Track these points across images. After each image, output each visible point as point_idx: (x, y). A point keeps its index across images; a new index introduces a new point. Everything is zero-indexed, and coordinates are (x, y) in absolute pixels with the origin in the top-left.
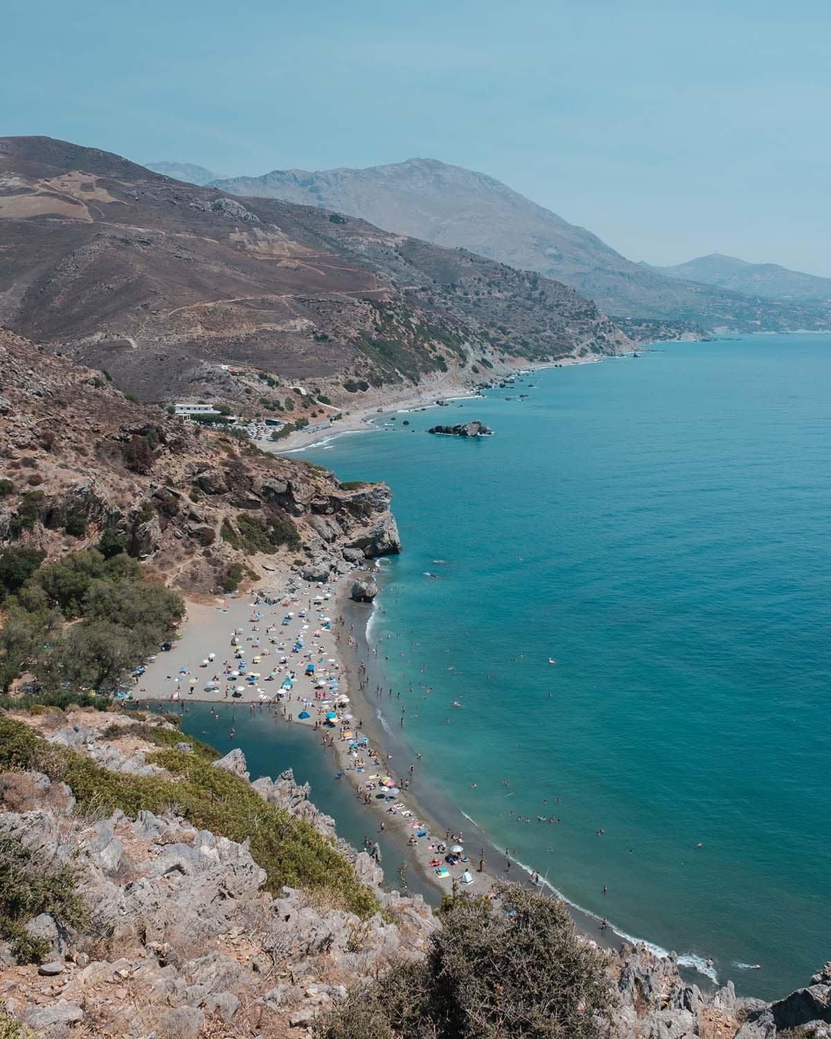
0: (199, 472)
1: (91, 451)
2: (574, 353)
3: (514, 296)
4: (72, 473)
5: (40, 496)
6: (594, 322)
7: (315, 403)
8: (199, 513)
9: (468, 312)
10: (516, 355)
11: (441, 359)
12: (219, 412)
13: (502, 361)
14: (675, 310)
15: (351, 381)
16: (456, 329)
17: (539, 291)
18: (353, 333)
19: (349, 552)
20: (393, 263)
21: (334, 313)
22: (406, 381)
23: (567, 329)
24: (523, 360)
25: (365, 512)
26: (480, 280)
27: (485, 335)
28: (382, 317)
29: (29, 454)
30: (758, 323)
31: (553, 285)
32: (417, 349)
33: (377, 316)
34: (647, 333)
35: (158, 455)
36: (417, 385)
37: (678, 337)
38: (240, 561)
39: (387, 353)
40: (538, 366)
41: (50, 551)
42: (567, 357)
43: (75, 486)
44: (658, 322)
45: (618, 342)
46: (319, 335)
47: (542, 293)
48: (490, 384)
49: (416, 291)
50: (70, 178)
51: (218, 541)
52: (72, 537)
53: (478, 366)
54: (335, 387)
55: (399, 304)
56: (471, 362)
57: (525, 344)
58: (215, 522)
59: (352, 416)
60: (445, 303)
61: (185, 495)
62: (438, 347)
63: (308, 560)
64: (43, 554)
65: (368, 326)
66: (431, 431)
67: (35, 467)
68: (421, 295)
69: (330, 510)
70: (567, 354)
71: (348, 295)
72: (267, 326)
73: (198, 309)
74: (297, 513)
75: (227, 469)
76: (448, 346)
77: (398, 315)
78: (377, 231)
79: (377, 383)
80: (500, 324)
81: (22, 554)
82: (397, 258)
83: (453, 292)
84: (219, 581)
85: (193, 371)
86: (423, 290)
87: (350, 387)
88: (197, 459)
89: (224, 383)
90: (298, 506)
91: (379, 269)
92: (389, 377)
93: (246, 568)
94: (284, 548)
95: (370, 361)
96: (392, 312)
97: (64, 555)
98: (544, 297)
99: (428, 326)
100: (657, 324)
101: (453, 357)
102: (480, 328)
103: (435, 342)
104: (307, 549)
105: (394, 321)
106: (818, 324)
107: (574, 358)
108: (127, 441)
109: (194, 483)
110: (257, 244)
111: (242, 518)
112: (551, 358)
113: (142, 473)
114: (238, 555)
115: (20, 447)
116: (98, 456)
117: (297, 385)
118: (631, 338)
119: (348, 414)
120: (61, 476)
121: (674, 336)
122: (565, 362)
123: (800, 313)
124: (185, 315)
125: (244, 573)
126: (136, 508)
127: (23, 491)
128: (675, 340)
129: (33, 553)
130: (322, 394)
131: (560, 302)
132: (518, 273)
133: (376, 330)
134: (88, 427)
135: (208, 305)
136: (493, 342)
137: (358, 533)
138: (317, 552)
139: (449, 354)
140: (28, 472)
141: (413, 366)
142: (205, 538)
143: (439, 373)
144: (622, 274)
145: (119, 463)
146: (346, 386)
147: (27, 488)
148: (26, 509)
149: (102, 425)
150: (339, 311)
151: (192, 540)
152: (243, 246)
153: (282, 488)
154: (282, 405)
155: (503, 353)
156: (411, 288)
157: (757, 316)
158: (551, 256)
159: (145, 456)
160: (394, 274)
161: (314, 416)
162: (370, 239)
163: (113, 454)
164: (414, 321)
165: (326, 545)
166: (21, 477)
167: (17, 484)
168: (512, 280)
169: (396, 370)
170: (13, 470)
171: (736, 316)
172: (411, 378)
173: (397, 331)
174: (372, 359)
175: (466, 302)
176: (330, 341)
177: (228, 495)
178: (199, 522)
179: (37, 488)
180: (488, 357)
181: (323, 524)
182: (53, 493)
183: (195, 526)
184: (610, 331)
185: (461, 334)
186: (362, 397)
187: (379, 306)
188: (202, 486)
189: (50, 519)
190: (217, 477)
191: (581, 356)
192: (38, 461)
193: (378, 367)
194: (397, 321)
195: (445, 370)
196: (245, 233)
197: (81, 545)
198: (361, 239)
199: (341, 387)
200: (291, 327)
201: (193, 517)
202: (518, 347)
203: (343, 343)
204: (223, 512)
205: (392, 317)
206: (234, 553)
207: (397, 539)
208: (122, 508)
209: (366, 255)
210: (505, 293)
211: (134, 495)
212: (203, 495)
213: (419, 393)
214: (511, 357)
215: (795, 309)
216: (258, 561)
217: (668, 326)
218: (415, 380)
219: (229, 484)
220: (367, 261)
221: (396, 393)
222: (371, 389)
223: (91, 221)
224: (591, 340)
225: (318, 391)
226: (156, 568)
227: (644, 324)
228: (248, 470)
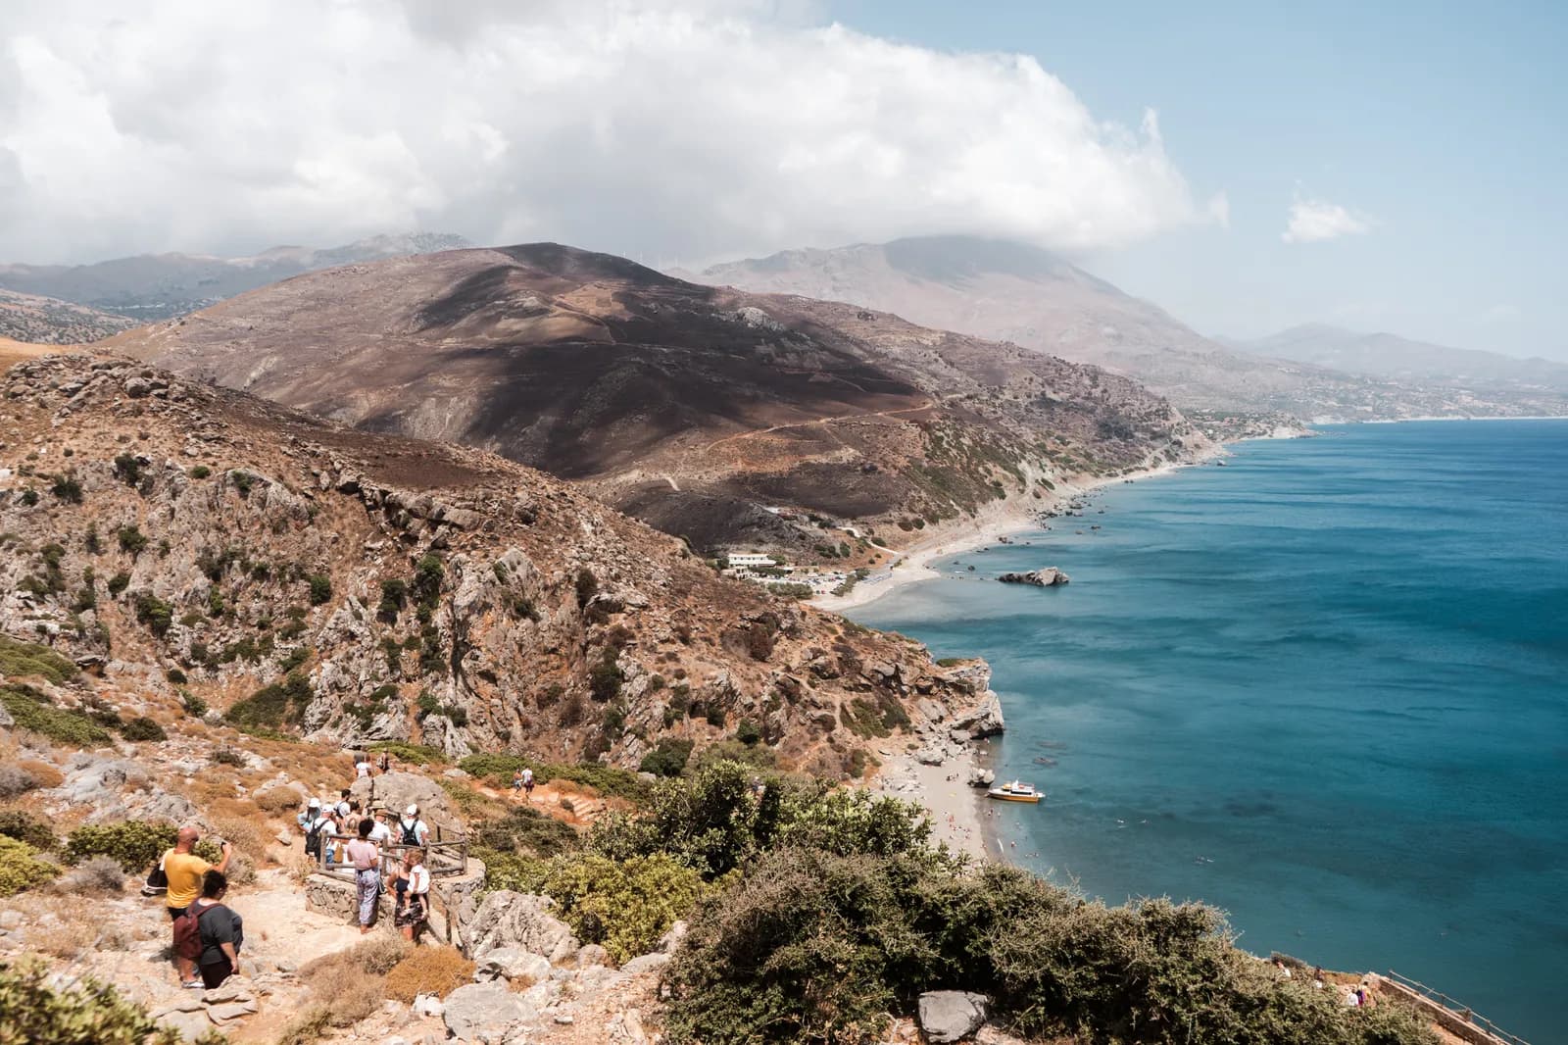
0: (815, 658)
1: (717, 641)
2: (1147, 463)
3: (1072, 397)
4: (709, 665)
5: (685, 690)
6: (1167, 423)
7: (870, 547)
8: (818, 699)
9: (1021, 420)
10: (1078, 469)
11: (998, 484)
12: (774, 562)
13: (1065, 480)
14: (1264, 396)
15: (905, 519)
16: (1012, 446)
17: (1101, 388)
18: (903, 462)
19: (956, 734)
20: (932, 367)
21: (880, 438)
22: (963, 514)
23: (1136, 434)
24: (1085, 475)
25: (969, 693)
26: (1031, 380)
27: (1042, 447)
28: (932, 441)
29: (671, 648)
30: (1370, 409)
31: (1116, 381)
32: (971, 474)
33: (927, 441)
34: (1232, 430)
35: (776, 641)
36: (974, 517)
37: (1269, 432)
38: (860, 747)
39: (941, 481)
40: (1104, 482)
41: (697, 740)
42: (1138, 469)
43: (716, 678)
44: (1242, 415)
45: (1197, 446)
46: (867, 467)
47: (1105, 391)
48: (1054, 511)
49: (961, 400)
50: (585, 293)
51: (839, 727)
52: (713, 727)
53: (1039, 488)
54: (888, 526)
55: (948, 423)
56: (1031, 486)
57: (1088, 456)
58: (833, 707)
59: (911, 560)
60: (995, 412)
61: (803, 681)
62: (993, 470)
63: (920, 744)
64: (691, 744)
65: (919, 452)
66: (1002, 580)
67: (678, 660)
68: (966, 405)
69: (935, 689)
70: (1137, 465)
71: (892, 415)
72: (812, 458)
73: (737, 442)
74: (904, 695)
75: (840, 654)
76: (1005, 469)
77: (948, 435)
78: (911, 328)
79: (933, 520)
80: (1059, 433)
81: (675, 743)
82: (936, 360)
83: (1001, 396)
84: (845, 767)
85: (742, 516)
86: (969, 397)
87: (905, 525)
88: (810, 644)
89: (776, 529)
90: (904, 688)
91: (917, 376)
92: (945, 511)
93: (868, 754)
94: (897, 730)
95: (923, 494)
96: (941, 434)
97: (709, 744)
98: (1106, 395)
99: (982, 446)
100: (1243, 419)
101: (1010, 481)
102: (1035, 440)
103: (990, 465)
104: (919, 732)
105: (944, 443)
106: (1447, 408)
107: (1147, 470)
108: (747, 628)
109: (811, 669)
110: (785, 357)
111: (857, 703)
112: (1119, 471)
113: (763, 660)
114: (858, 742)
115: (662, 642)
116: (723, 644)
117: (849, 526)
118: (1212, 438)
119: (906, 558)
120: (700, 668)
121: (1265, 433)
122: (1135, 476)
123: (1422, 395)
124: (723, 449)
125: (866, 759)
126: (766, 697)
127: (671, 685)
128: (1266, 437)
129: (684, 743)
130: (876, 535)
131: (1127, 401)
132: (1074, 368)
133: (927, 456)
134: (710, 617)
135: (747, 436)
136: (1050, 454)
137: (962, 716)
138: (927, 735)
139: (1006, 478)
140: (671, 665)
141: (969, 497)
142: (827, 724)
143: (997, 501)
144: (1197, 355)
145: (742, 652)
146: (900, 525)
147: (675, 683)
148: (677, 703)
149: (723, 614)
150: (886, 436)
151: (815, 726)
152: (771, 360)
153: (890, 671)
154: (838, 551)
155: (1064, 469)
156: (954, 396)
157: (1367, 401)
158: (1108, 336)
159: (765, 644)
160: (934, 380)
161: (872, 562)
162: (903, 337)
163: (736, 642)
164: (966, 441)
165: (933, 726)
166: (669, 671)
167: (667, 678)
168: (1069, 377)
169: (952, 502)
170: (660, 665)
171: (1342, 401)
172: (967, 509)
173: (948, 456)
174: (927, 491)
175: (1017, 407)
176: (880, 473)
177: (842, 680)
178: (819, 708)
179: (684, 682)
180: (1048, 476)
181: (930, 706)
182: (697, 687)
183: (818, 713)
184: (1187, 433)
185: (1017, 451)
186: (918, 536)
187: (926, 427)
188: (819, 673)
189: (694, 710)
190: (831, 662)
191: (1154, 467)
192: (679, 655)
193: (933, 501)
194: (948, 443)
195: (1003, 497)
196: (772, 345)
197: (723, 734)
198: (893, 337)
199: (895, 526)
200: (836, 459)
201: (814, 704)
202: (1081, 460)
203: (894, 476)
204: (839, 697)
205: (942, 438)
206: (854, 738)
207: (1001, 720)
208: (755, 698)
209: (902, 358)
210: (1061, 394)
211: (763, 685)
212: (818, 681)
213: (978, 527)
214: (1073, 473)
215: (1415, 391)
216: (875, 745)
217: (1257, 420)
218: (972, 511)
219: (841, 668)
220: (905, 367)
221: (954, 530)
222: (927, 526)
223: (614, 343)
224: (1166, 446)
225: (872, 532)
226: (786, 754)
227: (1228, 419)
228: (857, 653)
